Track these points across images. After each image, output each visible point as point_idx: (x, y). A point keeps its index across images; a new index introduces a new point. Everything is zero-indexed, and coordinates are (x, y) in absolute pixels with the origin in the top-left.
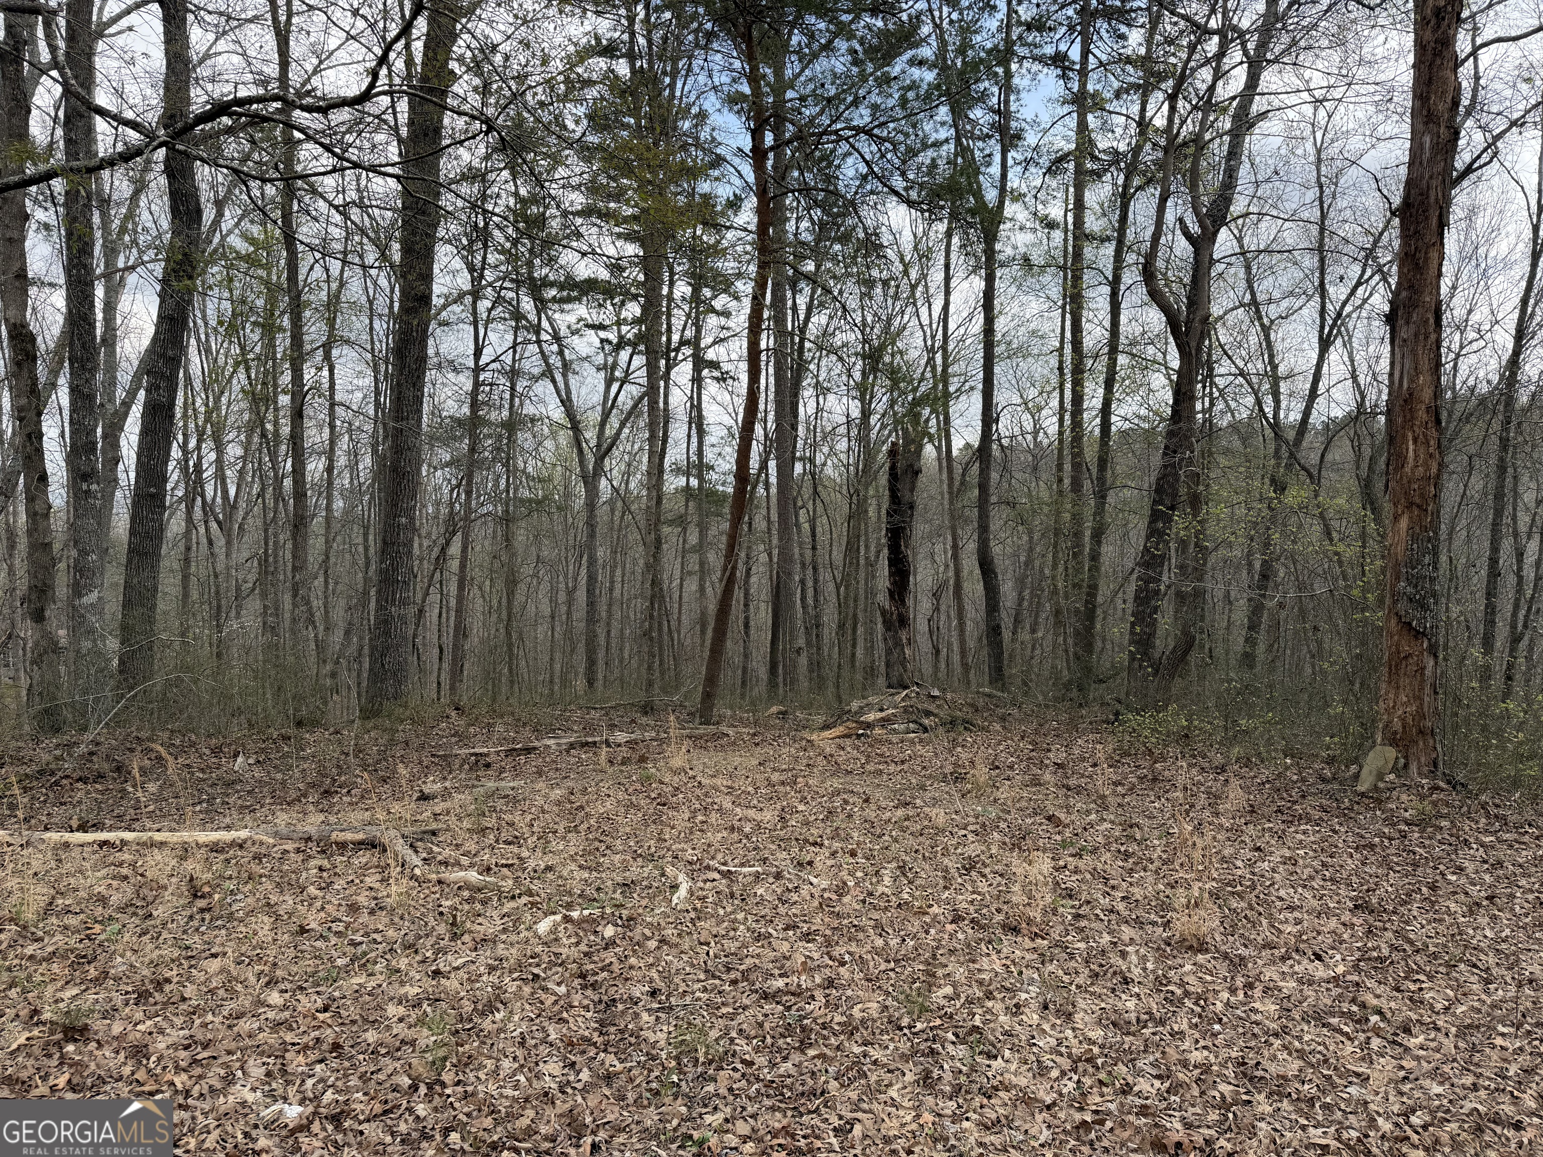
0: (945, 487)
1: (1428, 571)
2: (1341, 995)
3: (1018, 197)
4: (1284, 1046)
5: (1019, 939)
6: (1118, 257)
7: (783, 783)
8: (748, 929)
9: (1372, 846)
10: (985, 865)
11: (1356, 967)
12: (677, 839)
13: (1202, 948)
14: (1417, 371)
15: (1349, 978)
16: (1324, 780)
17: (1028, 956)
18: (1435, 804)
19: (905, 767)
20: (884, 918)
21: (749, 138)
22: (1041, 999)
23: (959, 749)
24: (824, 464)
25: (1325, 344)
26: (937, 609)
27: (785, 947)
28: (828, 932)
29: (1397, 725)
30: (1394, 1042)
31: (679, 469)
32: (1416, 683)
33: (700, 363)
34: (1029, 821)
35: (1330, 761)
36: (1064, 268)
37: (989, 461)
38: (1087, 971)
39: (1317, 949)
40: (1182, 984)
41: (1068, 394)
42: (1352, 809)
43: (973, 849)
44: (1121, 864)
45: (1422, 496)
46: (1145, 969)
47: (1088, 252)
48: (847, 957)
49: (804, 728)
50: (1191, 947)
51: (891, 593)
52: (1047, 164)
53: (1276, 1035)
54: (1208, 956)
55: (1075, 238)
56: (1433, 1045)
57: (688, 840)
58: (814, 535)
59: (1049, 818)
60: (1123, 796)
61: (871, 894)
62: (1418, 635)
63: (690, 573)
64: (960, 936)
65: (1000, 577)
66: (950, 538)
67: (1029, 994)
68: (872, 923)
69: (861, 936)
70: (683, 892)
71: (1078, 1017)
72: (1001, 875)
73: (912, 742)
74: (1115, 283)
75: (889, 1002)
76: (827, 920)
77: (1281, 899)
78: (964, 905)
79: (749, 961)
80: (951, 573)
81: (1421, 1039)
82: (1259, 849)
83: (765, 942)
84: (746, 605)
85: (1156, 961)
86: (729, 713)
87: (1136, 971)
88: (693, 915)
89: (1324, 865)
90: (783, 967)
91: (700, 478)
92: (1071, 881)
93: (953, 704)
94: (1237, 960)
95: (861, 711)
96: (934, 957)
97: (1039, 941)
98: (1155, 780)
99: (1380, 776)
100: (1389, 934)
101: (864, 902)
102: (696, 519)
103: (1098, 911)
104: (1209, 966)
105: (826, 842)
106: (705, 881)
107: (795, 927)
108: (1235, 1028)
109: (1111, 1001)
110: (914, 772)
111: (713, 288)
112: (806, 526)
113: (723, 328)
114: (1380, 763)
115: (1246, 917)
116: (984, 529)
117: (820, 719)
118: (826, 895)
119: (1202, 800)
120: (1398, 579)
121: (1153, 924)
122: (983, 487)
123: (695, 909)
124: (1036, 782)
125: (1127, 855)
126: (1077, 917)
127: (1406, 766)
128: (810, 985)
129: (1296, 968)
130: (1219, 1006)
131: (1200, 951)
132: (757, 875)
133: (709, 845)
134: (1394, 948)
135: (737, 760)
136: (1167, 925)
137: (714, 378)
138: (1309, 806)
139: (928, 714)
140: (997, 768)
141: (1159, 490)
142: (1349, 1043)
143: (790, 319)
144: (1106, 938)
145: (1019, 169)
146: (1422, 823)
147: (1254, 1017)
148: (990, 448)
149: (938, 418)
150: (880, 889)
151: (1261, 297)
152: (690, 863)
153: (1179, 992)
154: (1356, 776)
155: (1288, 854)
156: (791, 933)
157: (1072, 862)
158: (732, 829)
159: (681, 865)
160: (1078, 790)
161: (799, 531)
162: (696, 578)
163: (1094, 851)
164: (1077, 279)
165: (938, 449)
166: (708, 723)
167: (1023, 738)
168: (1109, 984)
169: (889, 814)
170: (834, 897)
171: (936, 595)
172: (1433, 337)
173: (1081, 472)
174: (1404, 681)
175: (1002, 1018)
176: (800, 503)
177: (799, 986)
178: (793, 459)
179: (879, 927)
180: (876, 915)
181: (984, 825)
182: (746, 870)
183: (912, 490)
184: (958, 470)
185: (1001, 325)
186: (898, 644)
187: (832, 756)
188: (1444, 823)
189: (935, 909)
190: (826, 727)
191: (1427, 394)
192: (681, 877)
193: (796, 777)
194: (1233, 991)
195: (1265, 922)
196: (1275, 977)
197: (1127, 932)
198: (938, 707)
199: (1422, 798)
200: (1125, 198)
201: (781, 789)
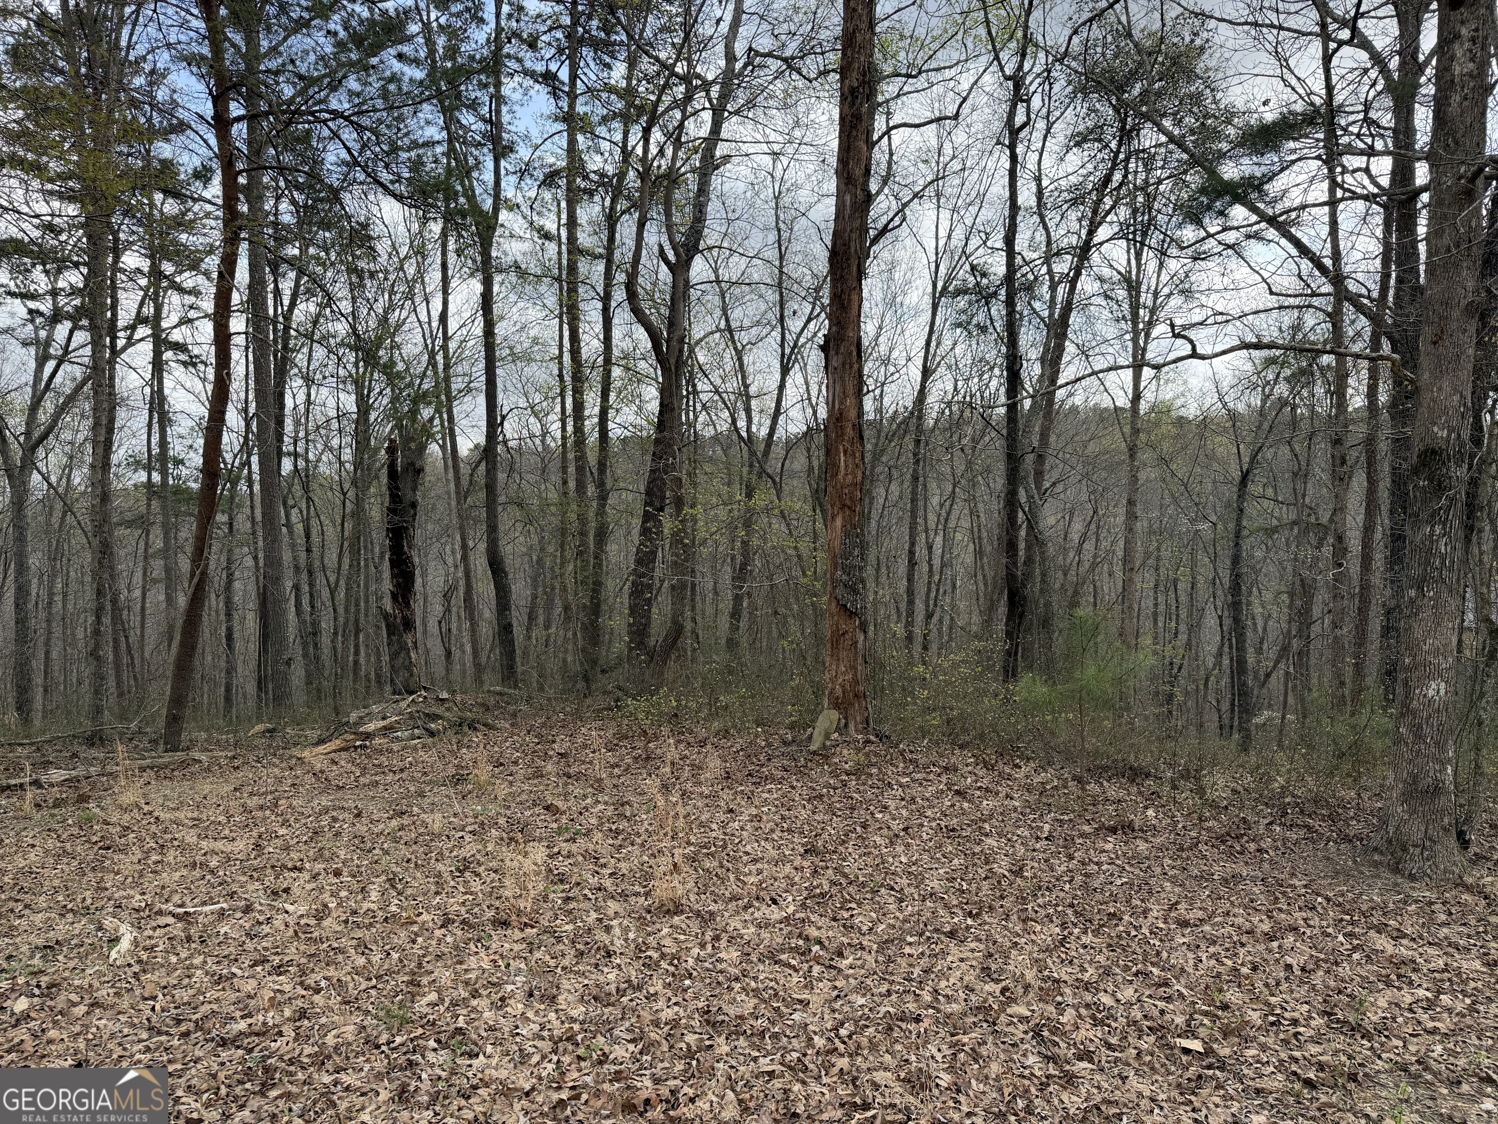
0: (452, 485)
1: (857, 562)
2: (790, 933)
3: (513, 207)
4: (743, 989)
5: (509, 932)
6: (608, 275)
7: (261, 808)
8: (207, 973)
9: (821, 796)
10: (479, 864)
11: (804, 906)
12: (122, 886)
13: (677, 909)
14: (845, 395)
15: (797, 916)
16: (785, 743)
17: (517, 947)
18: (867, 755)
19: (404, 775)
20: (366, 935)
21: (210, 104)
22: (526, 988)
23: (464, 750)
24: (319, 460)
25: (785, 370)
26: (448, 610)
27: (250, 986)
28: (303, 960)
29: (839, 691)
30: (831, 967)
31: (138, 463)
32: (851, 655)
33: (160, 343)
34: (528, 813)
35: (792, 727)
36: (559, 279)
37: (495, 463)
38: (573, 952)
39: (773, 894)
40: (659, 947)
41: (569, 401)
42: (805, 767)
43: (470, 849)
44: (611, 842)
45: (851, 499)
46: (626, 940)
47: (583, 266)
48: (323, 984)
49: (295, 744)
50: (668, 911)
51: (394, 597)
52: (541, 177)
53: (737, 979)
54: (683, 917)
55: (569, 252)
56: (859, 963)
57: (136, 884)
58: (308, 536)
59: (547, 808)
60: (619, 777)
61: (354, 913)
62: (852, 614)
63: (155, 581)
64: (449, 939)
65: (511, 576)
66: (458, 538)
67: (516, 985)
68: (355, 942)
69: (340, 958)
70: (125, 944)
71: (561, 999)
72: (495, 872)
73: (415, 749)
74: (606, 299)
75: (369, 1021)
76: (302, 948)
77: (747, 853)
78: (456, 907)
79: (205, 1009)
80: (460, 574)
81: (851, 959)
82: (731, 811)
83: (227, 985)
84: (229, 615)
85: (638, 929)
86: (204, 735)
87: (618, 943)
88: (136, 968)
89: (783, 818)
90: (246, 1007)
91: (164, 473)
92: (562, 865)
93: (463, 707)
94: (707, 916)
95: (361, 721)
96: (420, 966)
97: (529, 930)
98: (648, 758)
99: (827, 736)
100: (830, 872)
101: (346, 922)
102: (160, 518)
103: (586, 891)
104: (684, 926)
105: (307, 865)
106: (154, 929)
107: (264, 961)
108: (702, 979)
109: (593, 977)
110: (413, 779)
111: (176, 264)
112: (299, 528)
113: (191, 307)
114: (827, 725)
115: (717, 875)
116: (492, 529)
117: (313, 734)
118: (303, 922)
119: (687, 772)
120: (836, 568)
121: (637, 894)
122: (491, 488)
123: (140, 962)
124: (539, 774)
125: (618, 832)
126: (567, 900)
127: (846, 725)
128: (278, 1019)
129: (756, 915)
130: (691, 961)
131: (676, 913)
132: (222, 913)
133: (163, 887)
134: (833, 883)
135: (207, 788)
136: (647, 894)
137: (178, 361)
138: (773, 769)
139: (434, 717)
140: (502, 764)
141: (649, 492)
142: (794, 974)
143: (270, 302)
144: (594, 915)
145: (513, 179)
146: (856, 773)
147: (719, 967)
148: (495, 449)
149: (441, 417)
150: (366, 906)
151: (734, 325)
152: (137, 911)
153: (655, 955)
154: (810, 737)
155: (754, 811)
156: (259, 969)
157: (565, 847)
158: (194, 865)
159: (124, 915)
160: (578, 776)
161: (291, 532)
162: (162, 587)
163: (588, 833)
164: (573, 289)
165: (443, 447)
166: (175, 749)
167: (529, 732)
168: (593, 961)
169: (381, 826)
170: (313, 922)
171: (447, 596)
172: (856, 366)
173: (584, 475)
174: (843, 654)
175: (487, 1015)
176: (291, 502)
177: (265, 1024)
178: (280, 454)
179: (363, 947)
180: (359, 934)
181: (482, 824)
182: (207, 909)
183: (414, 489)
184: (465, 470)
185: (500, 330)
186: (403, 648)
187: (322, 772)
188: (874, 771)
189: (425, 917)
190: (321, 741)
191: (853, 414)
192: (124, 928)
193: (277, 799)
194: (703, 946)
195: (732, 877)
196: (739, 926)
197: (613, 906)
198: (448, 709)
199: (859, 750)
200: (611, 220)
201: (260, 814)
